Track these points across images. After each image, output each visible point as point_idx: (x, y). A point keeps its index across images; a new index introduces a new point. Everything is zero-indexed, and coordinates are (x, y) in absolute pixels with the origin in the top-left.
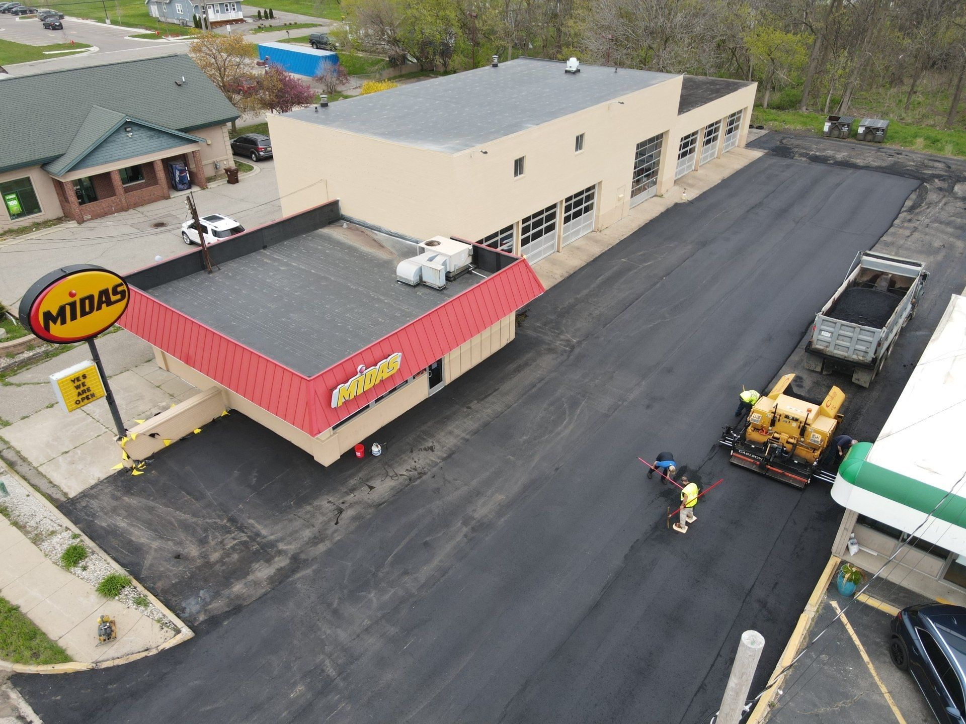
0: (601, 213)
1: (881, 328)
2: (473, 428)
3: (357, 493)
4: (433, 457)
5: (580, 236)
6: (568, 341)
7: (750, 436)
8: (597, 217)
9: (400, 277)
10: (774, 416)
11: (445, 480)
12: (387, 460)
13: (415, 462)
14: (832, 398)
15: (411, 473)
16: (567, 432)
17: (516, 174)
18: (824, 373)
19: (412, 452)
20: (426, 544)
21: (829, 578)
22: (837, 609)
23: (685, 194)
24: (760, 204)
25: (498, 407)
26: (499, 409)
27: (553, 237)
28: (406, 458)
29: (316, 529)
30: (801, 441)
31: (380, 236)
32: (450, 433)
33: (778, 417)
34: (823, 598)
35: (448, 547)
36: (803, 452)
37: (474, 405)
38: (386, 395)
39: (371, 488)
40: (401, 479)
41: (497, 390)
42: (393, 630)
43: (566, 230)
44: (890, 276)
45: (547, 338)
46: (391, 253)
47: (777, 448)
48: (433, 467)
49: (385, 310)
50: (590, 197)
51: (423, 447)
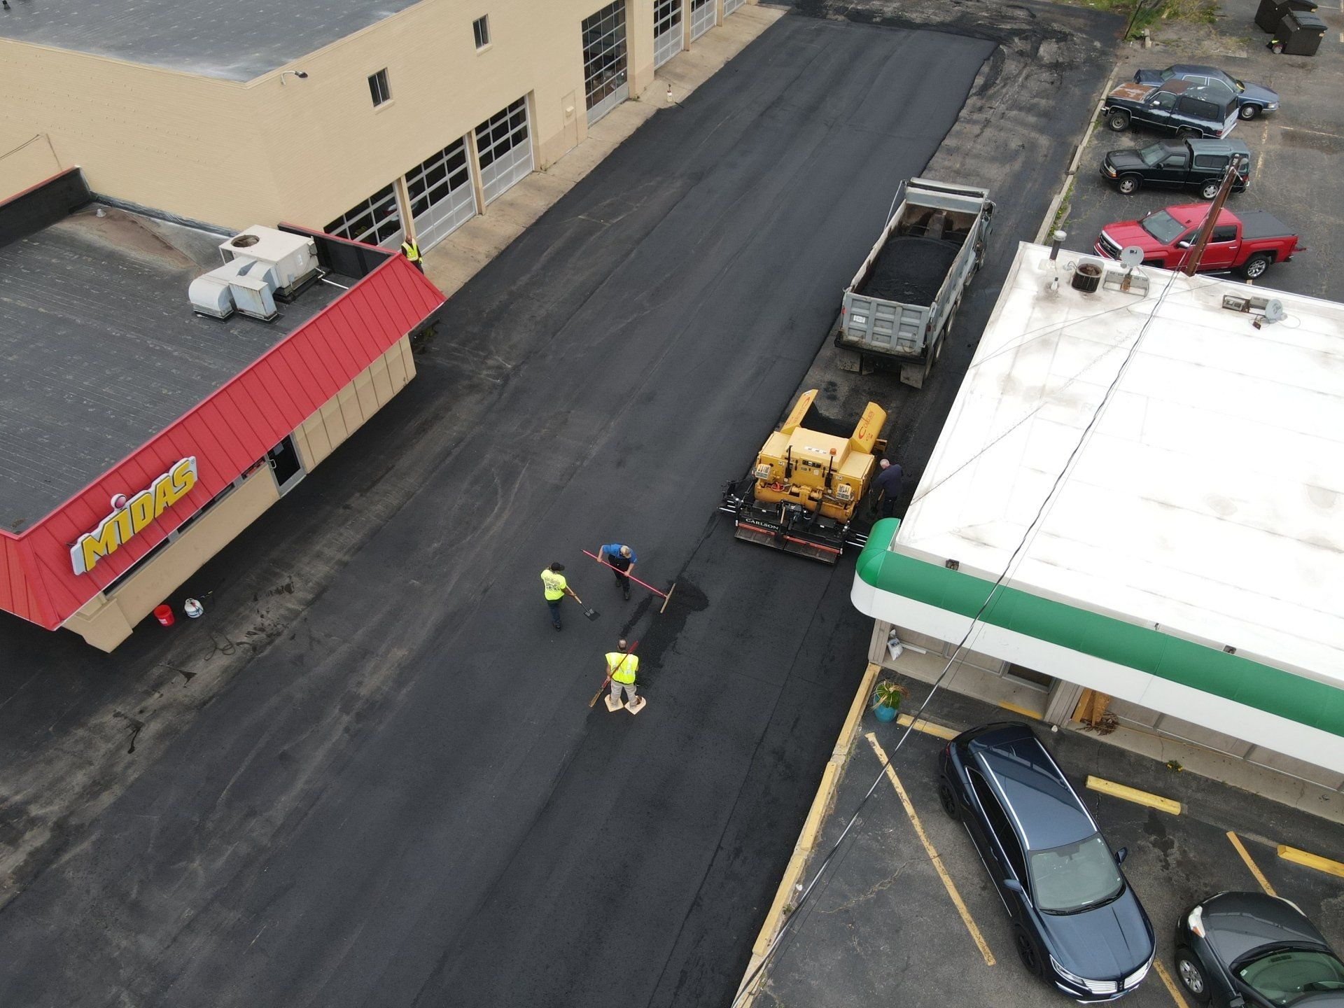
0: (541, 143)
1: (929, 305)
2: (354, 541)
3: (164, 690)
4: (291, 603)
5: (513, 183)
6: (499, 367)
7: (761, 494)
8: (537, 148)
9: (198, 306)
10: (789, 464)
11: (312, 639)
12: (214, 623)
13: (262, 616)
14: (867, 422)
15: (255, 636)
16: (500, 523)
17: (376, 101)
18: (864, 373)
19: (256, 599)
20: (284, 757)
21: (865, 699)
22: (874, 745)
23: (670, 94)
24: (778, 102)
25: (393, 500)
26: (395, 502)
27: (468, 192)
28: (247, 612)
29: (94, 769)
30: (828, 494)
31: (165, 228)
32: (318, 556)
33: (794, 464)
34: (857, 731)
35: (319, 756)
36: (831, 509)
37: (356, 501)
38: (198, 516)
39: (189, 676)
40: (239, 651)
41: (390, 469)
42: (231, 917)
43: (486, 179)
44: (945, 214)
45: (467, 368)
46: (186, 259)
47: (794, 511)
48: (293, 620)
49: (174, 371)
50: (520, 118)
51: (274, 588)
